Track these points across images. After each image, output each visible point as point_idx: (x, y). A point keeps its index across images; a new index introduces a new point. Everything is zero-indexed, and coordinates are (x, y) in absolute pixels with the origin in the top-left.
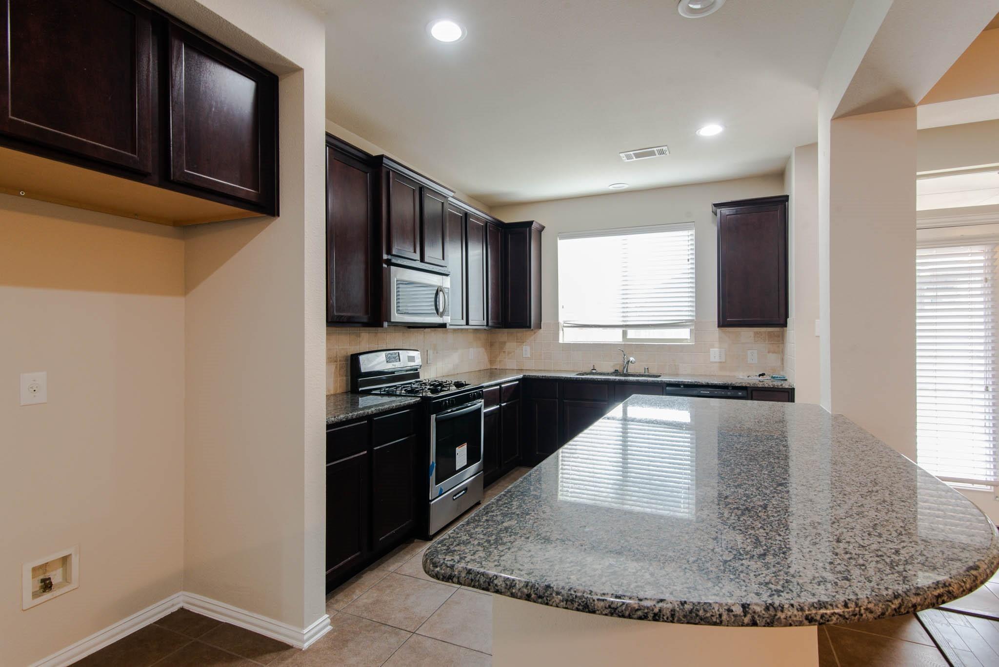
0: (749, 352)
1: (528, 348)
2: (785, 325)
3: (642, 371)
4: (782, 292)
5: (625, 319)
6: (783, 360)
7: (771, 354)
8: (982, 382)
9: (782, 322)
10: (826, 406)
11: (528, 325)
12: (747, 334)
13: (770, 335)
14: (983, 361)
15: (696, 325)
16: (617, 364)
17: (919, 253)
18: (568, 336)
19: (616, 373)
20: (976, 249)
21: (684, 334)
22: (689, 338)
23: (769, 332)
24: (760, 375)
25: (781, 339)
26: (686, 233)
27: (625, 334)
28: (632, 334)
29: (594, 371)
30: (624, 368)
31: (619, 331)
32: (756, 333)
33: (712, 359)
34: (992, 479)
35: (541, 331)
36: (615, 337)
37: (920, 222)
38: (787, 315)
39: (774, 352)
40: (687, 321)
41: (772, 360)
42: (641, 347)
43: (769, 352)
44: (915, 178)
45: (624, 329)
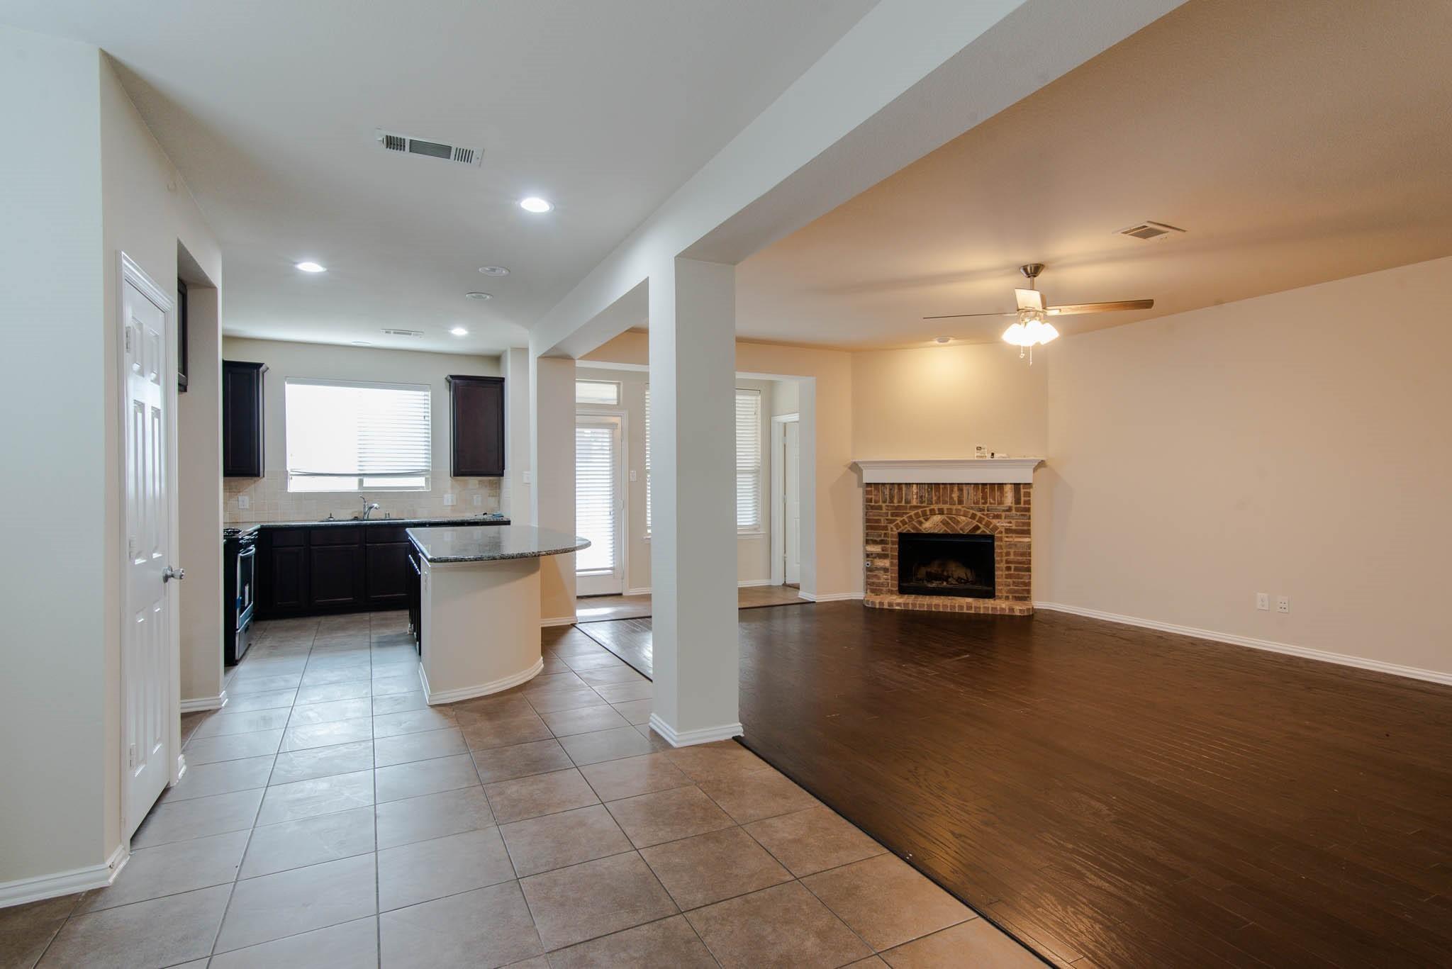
0: (475, 497)
1: (247, 498)
2: (502, 475)
3: (383, 517)
4: (500, 449)
5: (361, 468)
6: (499, 502)
7: (490, 498)
8: (608, 509)
9: (500, 472)
10: (535, 524)
11: (256, 472)
12: (473, 481)
13: (490, 482)
14: (608, 493)
15: (431, 474)
16: (356, 512)
17: (577, 430)
18: (296, 485)
19: (356, 519)
20: (606, 431)
21: (419, 482)
22: (424, 485)
23: (490, 480)
24: (484, 514)
25: (498, 486)
26: (422, 393)
27: (361, 482)
28: (368, 482)
29: (332, 519)
30: (365, 514)
31: (356, 479)
32: (480, 481)
33: (446, 504)
34: (612, 566)
35: (265, 479)
36: (351, 485)
37: (578, 411)
38: (503, 468)
39: (493, 496)
40: (423, 471)
41: (492, 502)
42: (380, 494)
43: (489, 496)
44: (575, 381)
45: (361, 478)
